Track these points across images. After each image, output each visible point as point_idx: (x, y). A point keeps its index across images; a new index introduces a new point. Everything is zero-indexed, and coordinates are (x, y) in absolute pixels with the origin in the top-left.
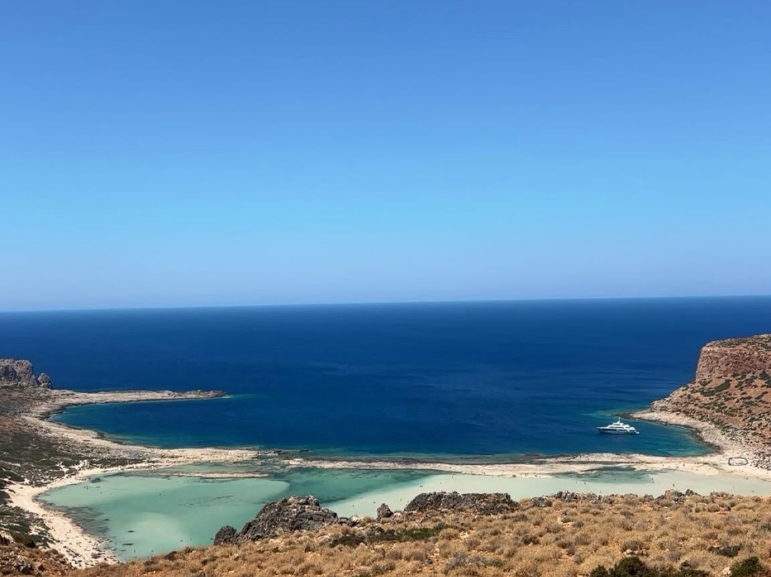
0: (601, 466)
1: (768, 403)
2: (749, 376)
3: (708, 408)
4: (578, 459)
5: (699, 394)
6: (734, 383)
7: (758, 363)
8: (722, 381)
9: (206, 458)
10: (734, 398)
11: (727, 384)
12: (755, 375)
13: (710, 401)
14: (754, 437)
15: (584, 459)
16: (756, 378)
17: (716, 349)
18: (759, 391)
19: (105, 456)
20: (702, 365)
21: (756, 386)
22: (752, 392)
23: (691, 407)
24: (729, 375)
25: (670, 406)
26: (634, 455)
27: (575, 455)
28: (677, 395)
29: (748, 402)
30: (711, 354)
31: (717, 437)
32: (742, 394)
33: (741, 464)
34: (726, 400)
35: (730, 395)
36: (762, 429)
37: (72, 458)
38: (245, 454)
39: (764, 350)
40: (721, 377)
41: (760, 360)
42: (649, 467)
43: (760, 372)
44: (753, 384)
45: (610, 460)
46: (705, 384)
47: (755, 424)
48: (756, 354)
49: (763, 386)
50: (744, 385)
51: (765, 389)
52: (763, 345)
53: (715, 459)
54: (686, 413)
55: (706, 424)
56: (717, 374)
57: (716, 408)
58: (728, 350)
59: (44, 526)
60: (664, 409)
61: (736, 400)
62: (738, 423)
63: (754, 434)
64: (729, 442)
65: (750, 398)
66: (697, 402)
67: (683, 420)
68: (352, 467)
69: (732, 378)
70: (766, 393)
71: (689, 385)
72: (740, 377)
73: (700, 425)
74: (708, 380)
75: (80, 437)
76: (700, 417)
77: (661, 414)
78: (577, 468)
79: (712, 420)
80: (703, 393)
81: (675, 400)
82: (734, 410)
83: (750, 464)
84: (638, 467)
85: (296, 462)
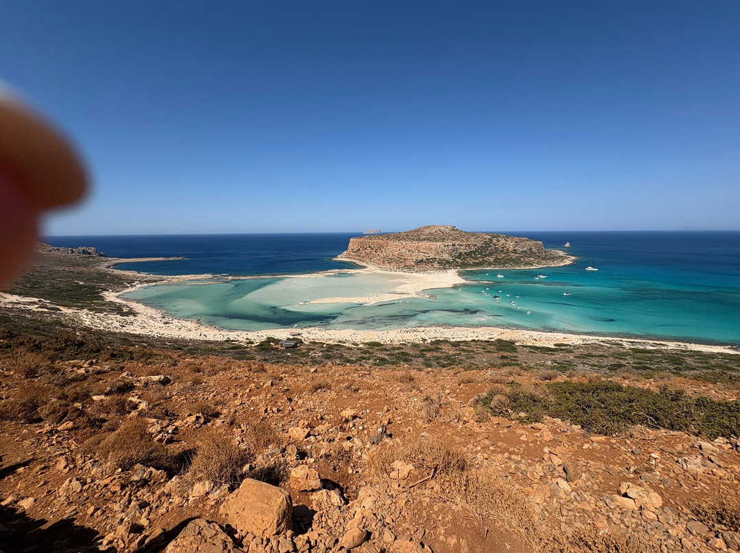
0: (337, 273)
1: (373, 254)
2: (365, 247)
3: (356, 256)
4: (328, 271)
6: (361, 249)
8: (358, 249)
9: (192, 278)
12: (367, 247)
13: (356, 254)
15: (332, 271)
19: (146, 279)
20: (350, 245)
22: (367, 251)
23: (350, 256)
24: (359, 247)
25: (343, 256)
28: (345, 253)
29: (367, 254)
30: (353, 241)
31: (364, 264)
32: (365, 252)
33: (376, 270)
34: (360, 254)
35: (361, 252)
36: (376, 261)
37: (131, 282)
38: (210, 276)
41: (368, 242)
42: (352, 272)
44: (367, 249)
45: (338, 271)
46: (353, 250)
47: (373, 260)
48: (366, 241)
50: (364, 249)
51: (371, 250)
52: (367, 239)
53: (367, 269)
54: (349, 258)
55: (356, 260)
56: (355, 247)
57: (358, 256)
58: (358, 240)
59: (128, 307)
61: (363, 254)
62: (367, 260)
63: (373, 262)
64: (368, 265)
66: (352, 255)
67: (350, 260)
71: (347, 250)
72: (362, 247)
75: (130, 274)
76: (354, 259)
77: (341, 258)
78: (331, 274)
79: (358, 259)
80: (353, 252)
82: (364, 256)
83: (378, 270)
84: (349, 273)
85: (230, 278)
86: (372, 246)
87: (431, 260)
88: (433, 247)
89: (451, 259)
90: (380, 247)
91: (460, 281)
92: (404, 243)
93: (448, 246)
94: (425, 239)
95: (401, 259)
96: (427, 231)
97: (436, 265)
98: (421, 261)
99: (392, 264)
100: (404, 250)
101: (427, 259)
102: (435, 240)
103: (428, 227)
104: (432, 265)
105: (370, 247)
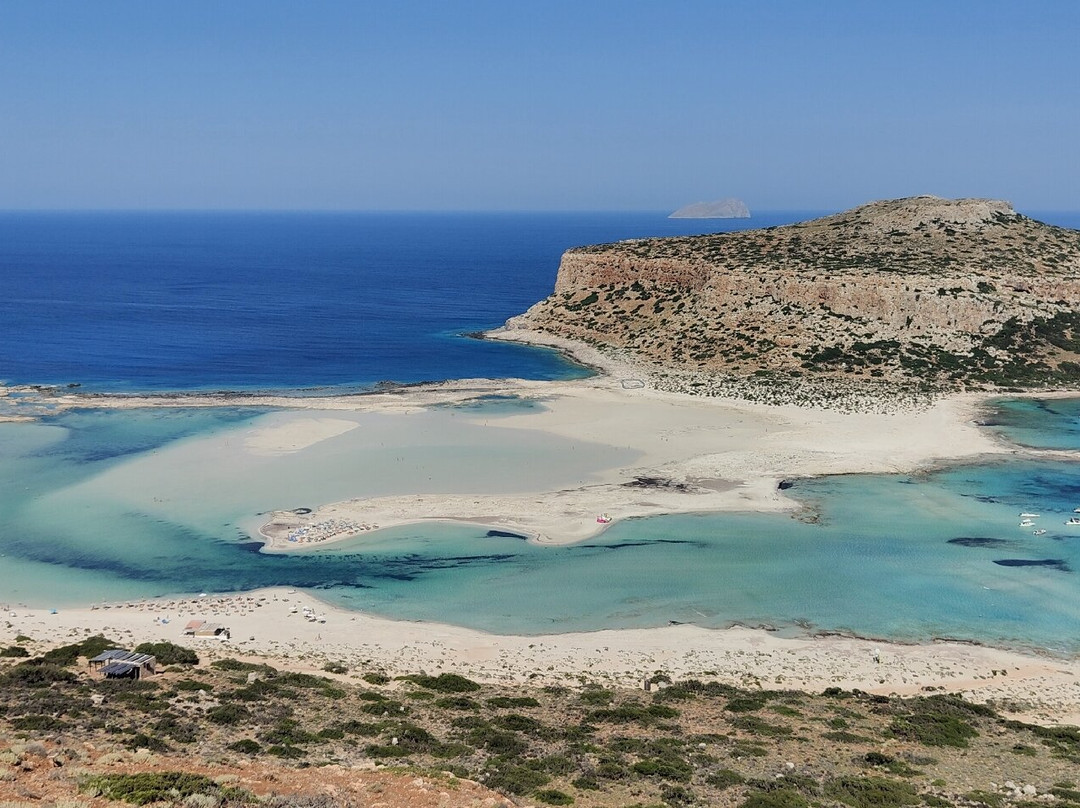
0: (478, 394)
1: (646, 317)
2: (618, 287)
3: (576, 325)
4: (445, 386)
5: (563, 308)
6: (602, 295)
7: (630, 272)
8: (588, 293)
10: (605, 313)
11: (594, 297)
12: (626, 286)
13: (577, 317)
14: (640, 356)
15: (451, 384)
16: (627, 289)
17: (580, 256)
18: (634, 303)
20: (561, 275)
21: (629, 299)
22: (624, 305)
23: (555, 324)
24: (596, 286)
25: (529, 322)
26: (511, 380)
27: (442, 382)
28: (537, 309)
29: (622, 316)
30: (574, 262)
32: (615, 308)
33: (637, 387)
34: (596, 314)
35: (600, 308)
36: (648, 347)
39: (636, 257)
40: (585, 289)
41: (632, 269)
42: (536, 394)
43: (633, 282)
44: (624, 296)
45: (486, 387)
46: (568, 297)
47: (638, 341)
48: (627, 260)
49: (637, 298)
50: (614, 297)
51: (640, 302)
52: (633, 251)
53: (604, 382)
54: (550, 331)
55: (575, 343)
56: (580, 286)
57: (586, 324)
58: (594, 257)
60: (524, 327)
61: (608, 314)
62: (616, 340)
63: (639, 353)
64: (613, 362)
65: (623, 312)
66: (562, 318)
67: (551, 339)
68: (151, 405)
69: (599, 290)
70: (642, 305)
71: (548, 298)
72: (608, 288)
73: (570, 344)
74: (570, 294)
76: (567, 335)
77: (519, 331)
78: (452, 398)
79: (583, 338)
80: (568, 307)
81: (535, 316)
82: (607, 327)
83: (646, 386)
84: (523, 395)
85: (67, 401)
86: (647, 285)
87: (876, 351)
88: (887, 294)
89: (964, 348)
90: (679, 290)
91: (977, 444)
92: (771, 275)
93: (956, 291)
94: (859, 261)
95: (750, 341)
96: (882, 223)
97: (894, 373)
98: (833, 355)
99: (709, 365)
100: (767, 305)
101: (858, 347)
102: (905, 264)
103: (896, 204)
104: (875, 373)
105: (637, 286)
